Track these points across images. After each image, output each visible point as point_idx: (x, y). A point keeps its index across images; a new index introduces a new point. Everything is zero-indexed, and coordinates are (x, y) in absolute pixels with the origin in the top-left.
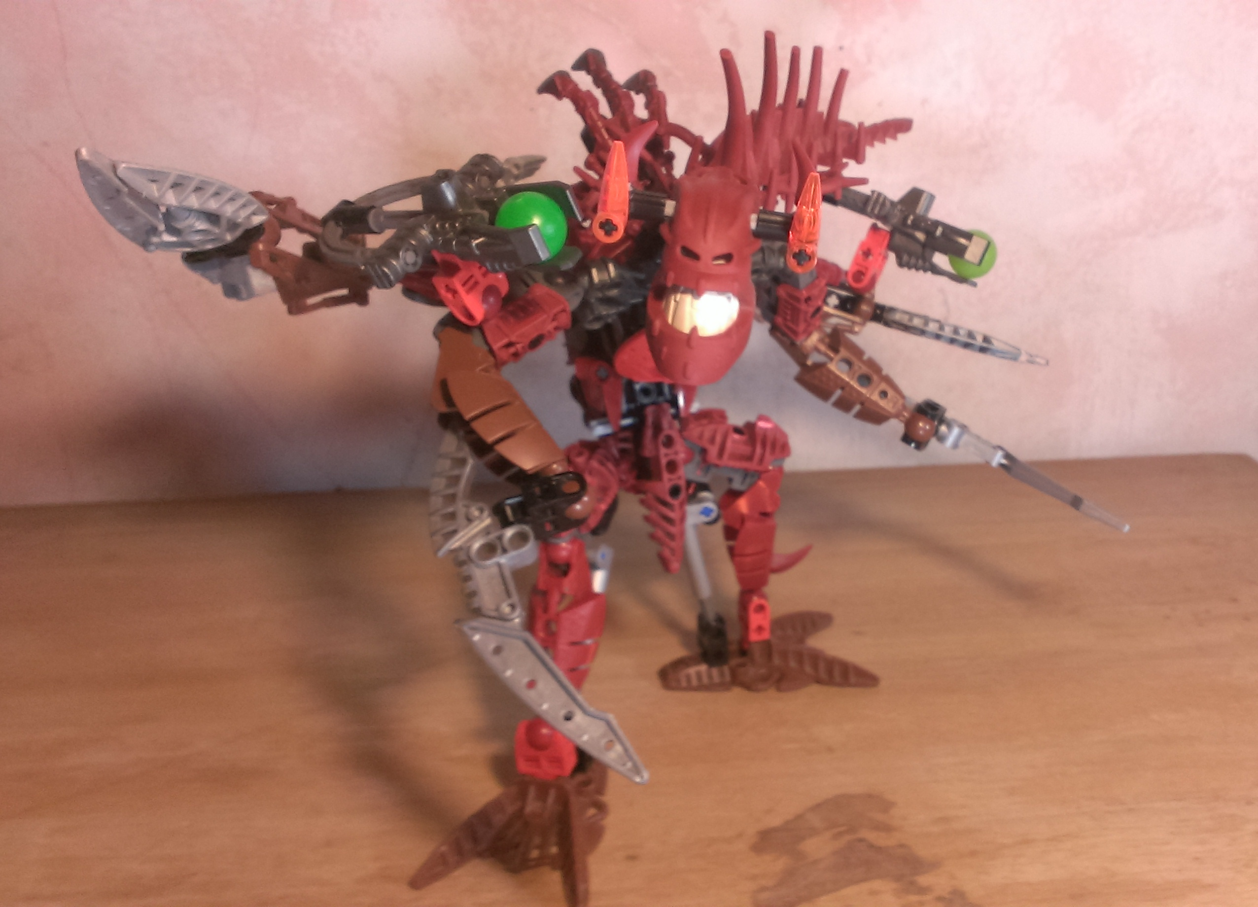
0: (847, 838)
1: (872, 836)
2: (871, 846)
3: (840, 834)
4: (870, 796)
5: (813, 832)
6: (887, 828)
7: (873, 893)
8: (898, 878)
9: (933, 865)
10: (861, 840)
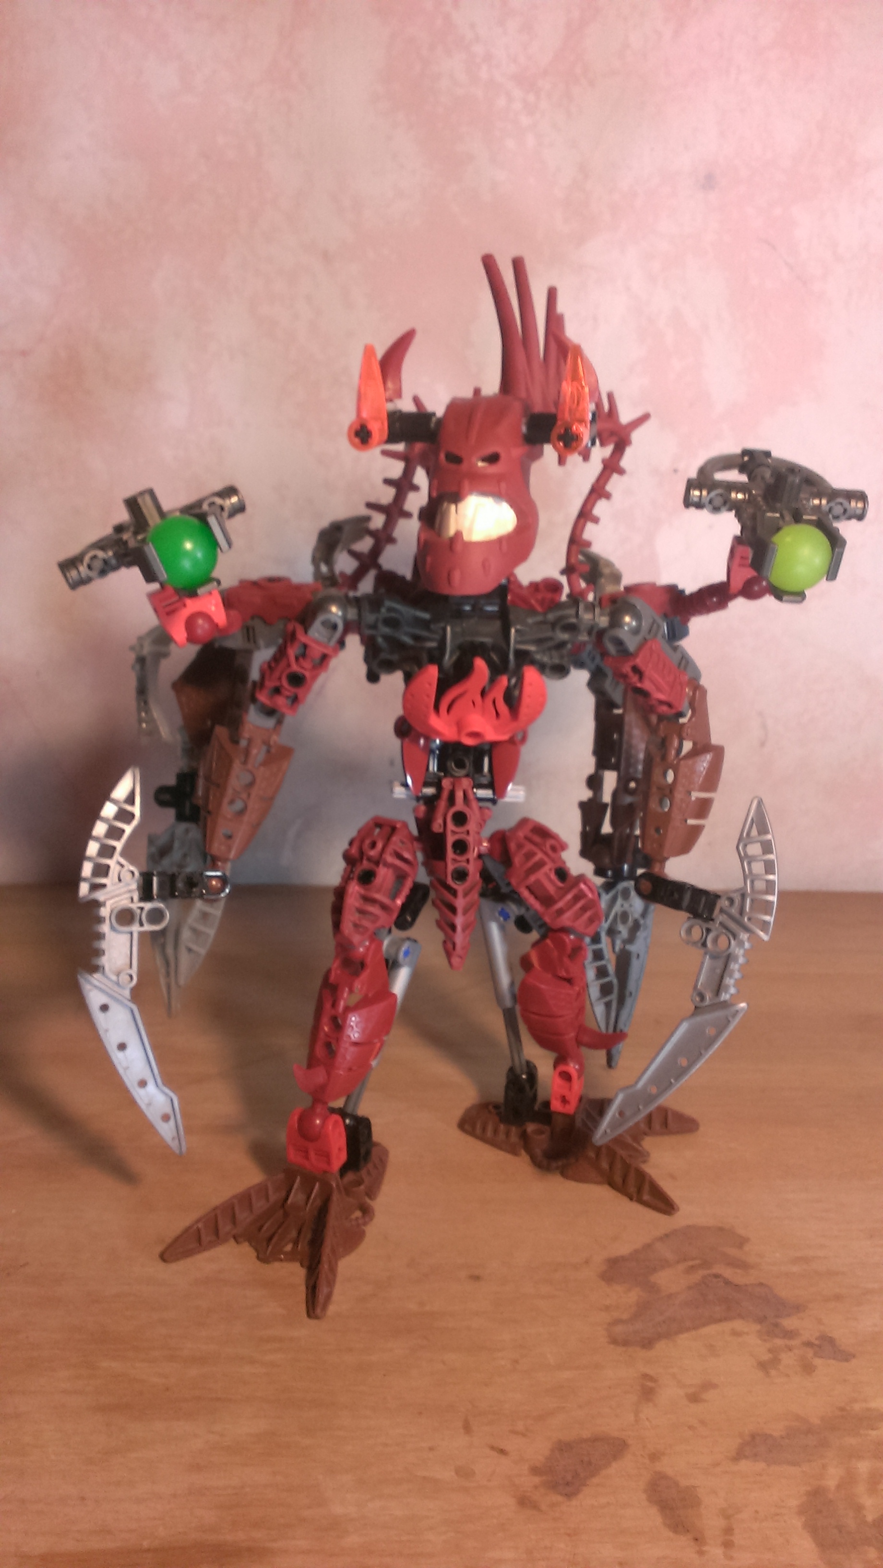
0: (701, 1273)
1: (728, 1273)
2: (727, 1282)
3: (691, 1269)
4: (721, 1229)
5: (665, 1264)
6: (744, 1266)
7: (735, 1333)
8: (761, 1320)
9: (798, 1308)
10: (717, 1276)
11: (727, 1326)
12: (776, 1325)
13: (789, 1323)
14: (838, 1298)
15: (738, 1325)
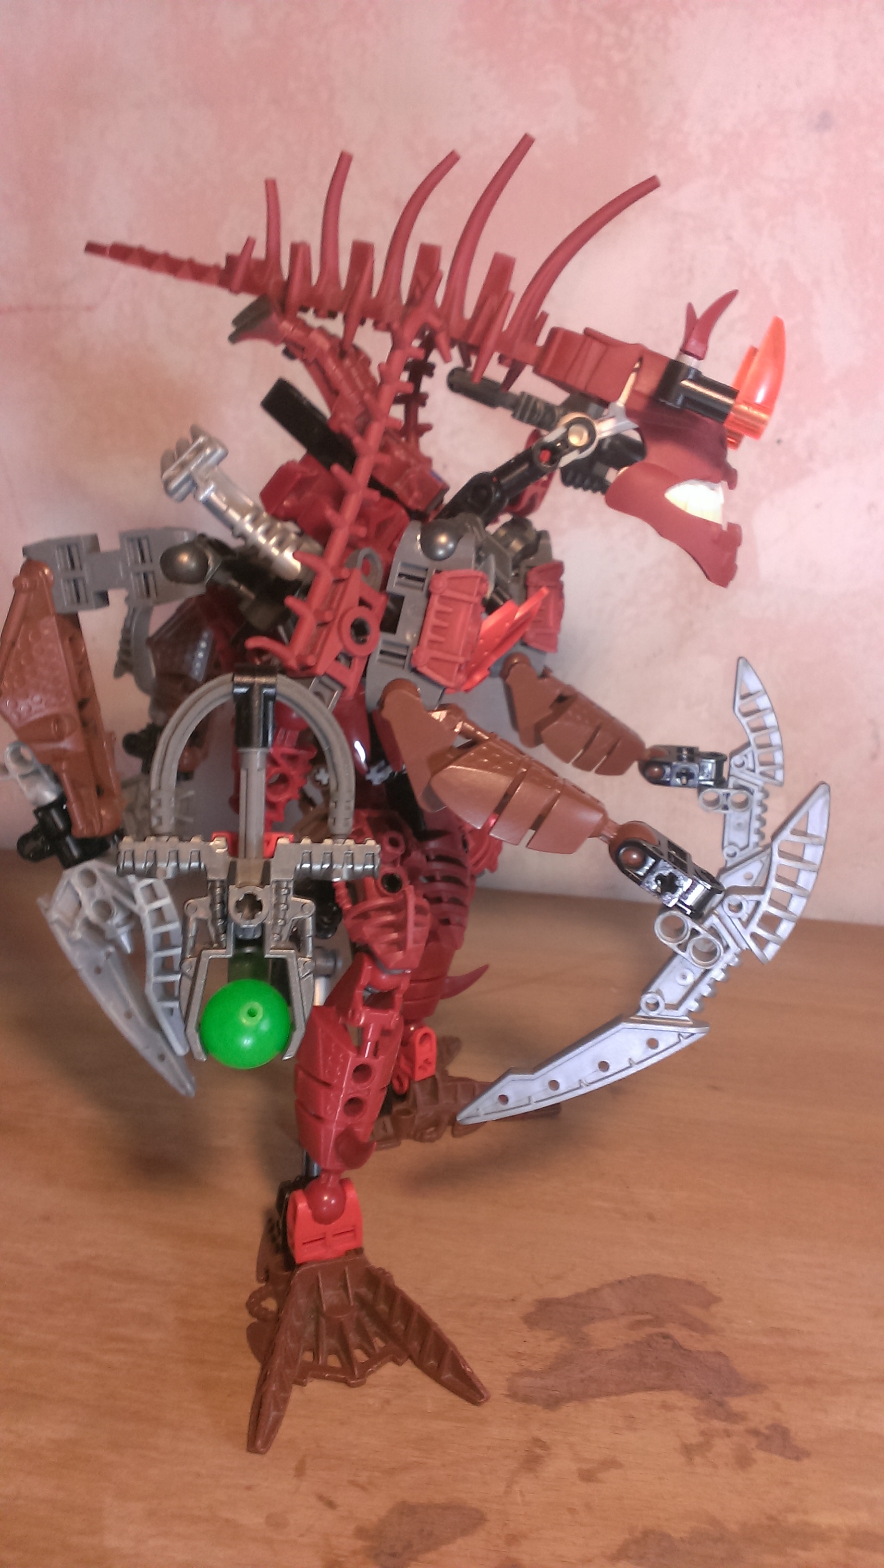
0: (648, 1330)
4: (690, 1284)
5: (607, 1314)
7: (666, 1406)
11: (658, 1396)
12: (721, 1404)
13: (736, 1404)
14: (810, 1382)
15: (673, 1397)
